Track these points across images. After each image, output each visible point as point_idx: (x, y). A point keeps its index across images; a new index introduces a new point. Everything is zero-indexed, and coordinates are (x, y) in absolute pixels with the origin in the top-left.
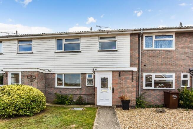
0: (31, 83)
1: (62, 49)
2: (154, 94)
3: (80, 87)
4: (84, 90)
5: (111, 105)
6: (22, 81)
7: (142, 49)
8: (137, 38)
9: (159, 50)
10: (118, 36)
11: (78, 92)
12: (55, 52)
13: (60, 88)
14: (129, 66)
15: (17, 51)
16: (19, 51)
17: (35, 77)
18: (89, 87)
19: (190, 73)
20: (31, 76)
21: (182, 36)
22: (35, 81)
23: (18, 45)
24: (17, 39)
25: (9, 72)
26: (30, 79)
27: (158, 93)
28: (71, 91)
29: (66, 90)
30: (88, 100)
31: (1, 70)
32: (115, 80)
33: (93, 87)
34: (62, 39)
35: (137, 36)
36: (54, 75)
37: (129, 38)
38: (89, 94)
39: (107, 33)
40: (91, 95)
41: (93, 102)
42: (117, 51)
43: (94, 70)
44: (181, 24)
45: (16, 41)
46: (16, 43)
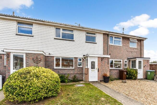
0: (36, 65)
1: (60, 37)
2: (114, 72)
3: (73, 68)
4: (76, 70)
5: (97, 80)
6: (26, 62)
7: (109, 44)
8: (107, 37)
9: (116, 46)
10: (97, 34)
11: (72, 72)
12: (54, 38)
13: (58, 69)
14: (103, 54)
15: (16, 32)
16: (18, 33)
17: (41, 59)
18: (79, 68)
19: (128, 60)
20: (37, 58)
21: (125, 39)
22: (41, 63)
23: (17, 26)
24: (16, 20)
25: (11, 54)
26: (35, 61)
27: (116, 71)
28: (67, 71)
29: (63, 70)
30: (79, 78)
31: (2, 51)
32: (99, 63)
33: (82, 68)
34: (60, 29)
35: (107, 36)
36: (53, 58)
37: (103, 36)
38: (80, 73)
39: (91, 30)
40: (81, 74)
41: (82, 79)
42: (96, 43)
43: (88, 56)
44: (123, 33)
45: (15, 22)
46: (15, 24)
